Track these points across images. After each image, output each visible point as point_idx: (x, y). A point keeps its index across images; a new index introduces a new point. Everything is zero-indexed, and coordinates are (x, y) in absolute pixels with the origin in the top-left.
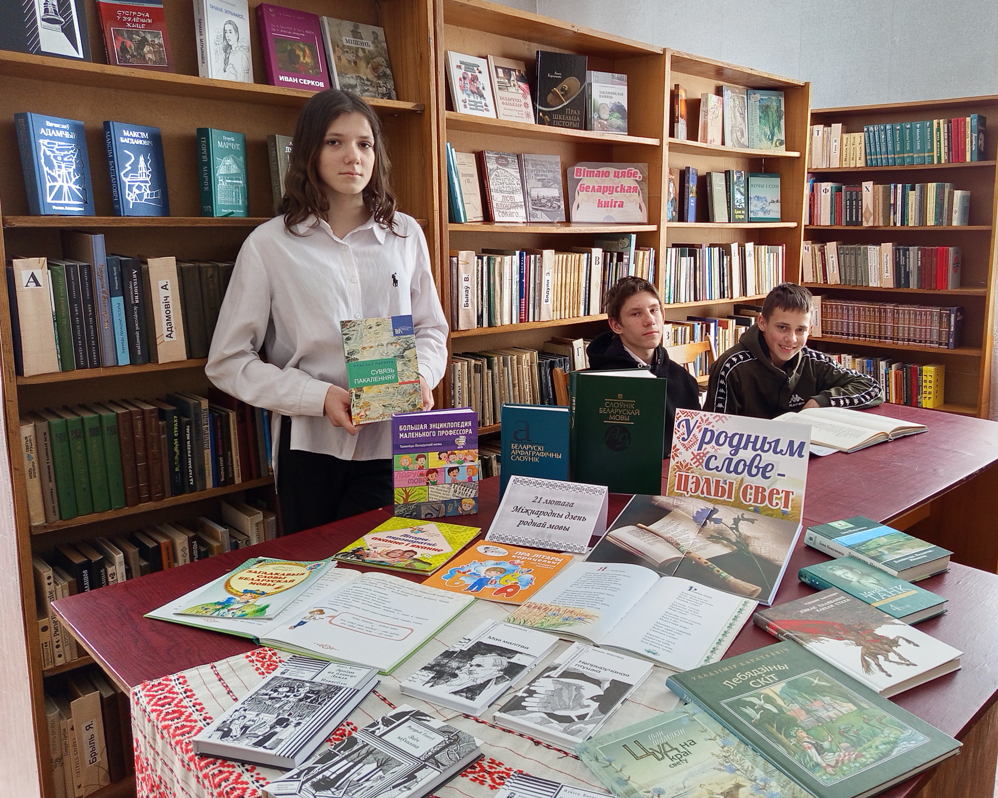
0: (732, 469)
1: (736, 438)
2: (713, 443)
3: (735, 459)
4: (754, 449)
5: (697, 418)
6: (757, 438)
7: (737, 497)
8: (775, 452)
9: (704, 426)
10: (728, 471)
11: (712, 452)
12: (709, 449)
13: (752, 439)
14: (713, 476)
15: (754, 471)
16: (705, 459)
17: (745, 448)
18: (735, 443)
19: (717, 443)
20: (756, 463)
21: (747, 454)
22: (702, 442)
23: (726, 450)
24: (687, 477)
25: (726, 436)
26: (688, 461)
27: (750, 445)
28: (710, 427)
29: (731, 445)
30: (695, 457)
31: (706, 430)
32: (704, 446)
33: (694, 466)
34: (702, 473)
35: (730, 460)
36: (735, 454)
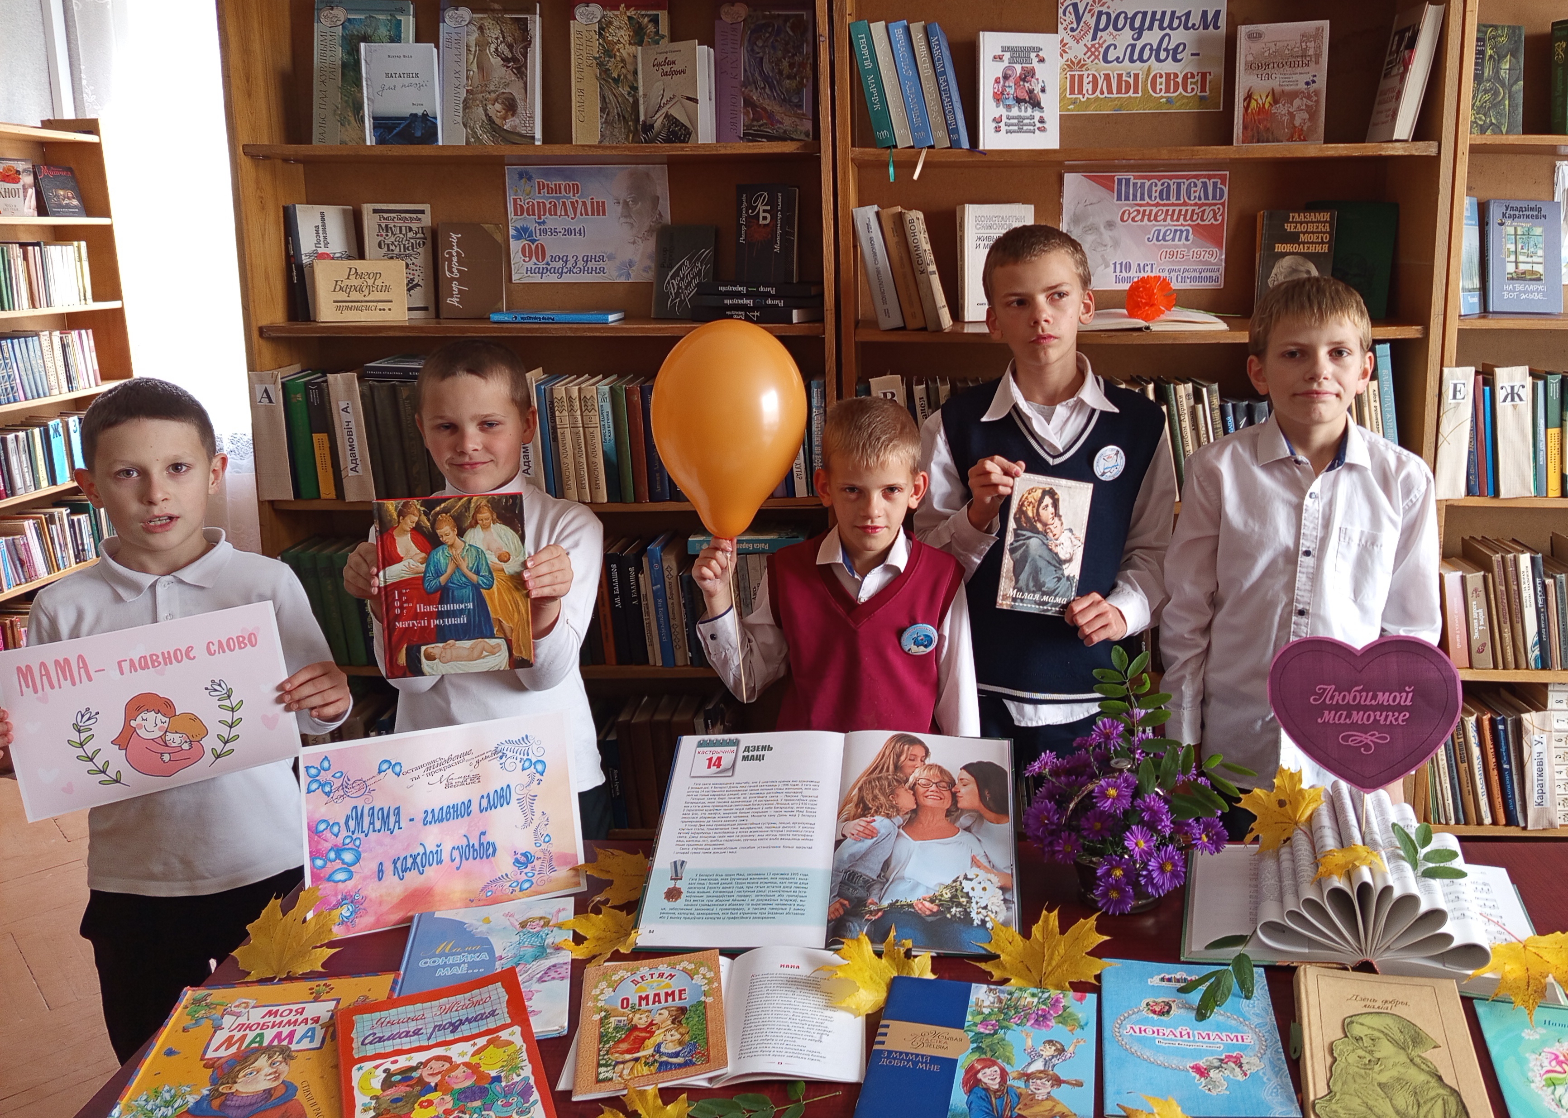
0: (1136, 57)
1: (1137, 17)
2: (1111, 29)
3: (1139, 44)
4: (1161, 28)
6: (1162, 13)
7: (1145, 90)
8: (1186, 28)
9: (1094, 10)
10: (1132, 61)
11: (1110, 40)
12: (1106, 36)
13: (1158, 16)
14: (1116, 69)
15: (1163, 55)
16: (1102, 50)
17: (1150, 28)
18: (1137, 24)
19: (1116, 28)
20: (1164, 46)
21: (1152, 37)
22: (1097, 29)
23: (1127, 36)
24: (1081, 77)
25: (1126, 18)
26: (1081, 56)
27: (1157, 23)
28: (1102, 10)
29: (1132, 28)
30: (1089, 49)
31: (1098, 14)
32: (1100, 34)
33: (1089, 61)
34: (1099, 68)
35: (1134, 47)
36: (1139, 38)
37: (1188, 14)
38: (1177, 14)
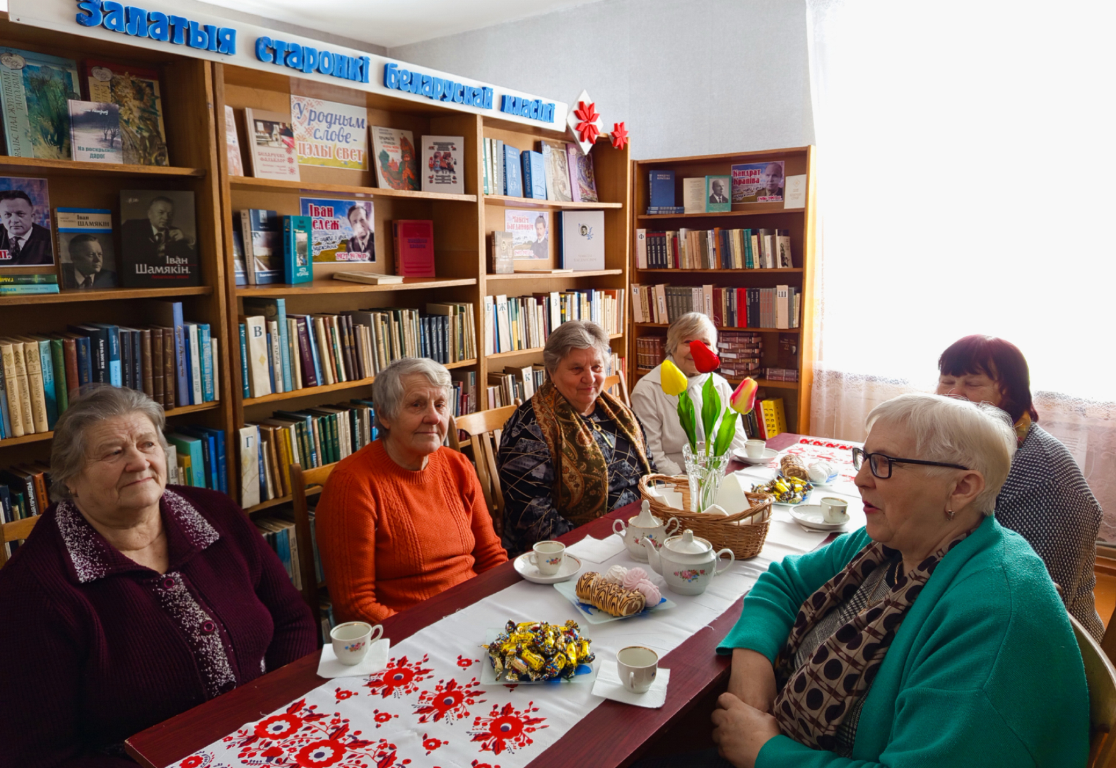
0: (329, 137)
1: (329, 117)
2: (316, 120)
3: (330, 131)
4: (340, 124)
5: (305, 102)
6: (340, 116)
7: (334, 156)
8: (350, 126)
9: (310, 108)
10: (327, 139)
11: (317, 127)
12: (315, 124)
13: (338, 117)
14: (320, 143)
15: (341, 138)
16: (313, 131)
17: (335, 123)
18: (329, 120)
19: (319, 121)
20: (341, 133)
21: (336, 128)
22: (310, 120)
23: (324, 126)
24: (304, 145)
25: (324, 116)
26: (303, 133)
27: (337, 121)
28: (313, 109)
29: (327, 122)
30: (307, 130)
31: (311, 111)
32: (312, 122)
33: (307, 137)
34: (312, 141)
35: (327, 131)
36: (329, 127)
37: (351, 119)
38: (347, 118)
